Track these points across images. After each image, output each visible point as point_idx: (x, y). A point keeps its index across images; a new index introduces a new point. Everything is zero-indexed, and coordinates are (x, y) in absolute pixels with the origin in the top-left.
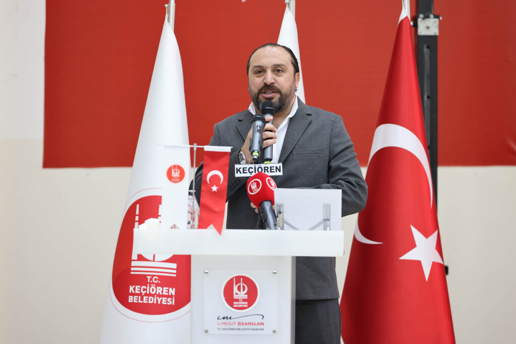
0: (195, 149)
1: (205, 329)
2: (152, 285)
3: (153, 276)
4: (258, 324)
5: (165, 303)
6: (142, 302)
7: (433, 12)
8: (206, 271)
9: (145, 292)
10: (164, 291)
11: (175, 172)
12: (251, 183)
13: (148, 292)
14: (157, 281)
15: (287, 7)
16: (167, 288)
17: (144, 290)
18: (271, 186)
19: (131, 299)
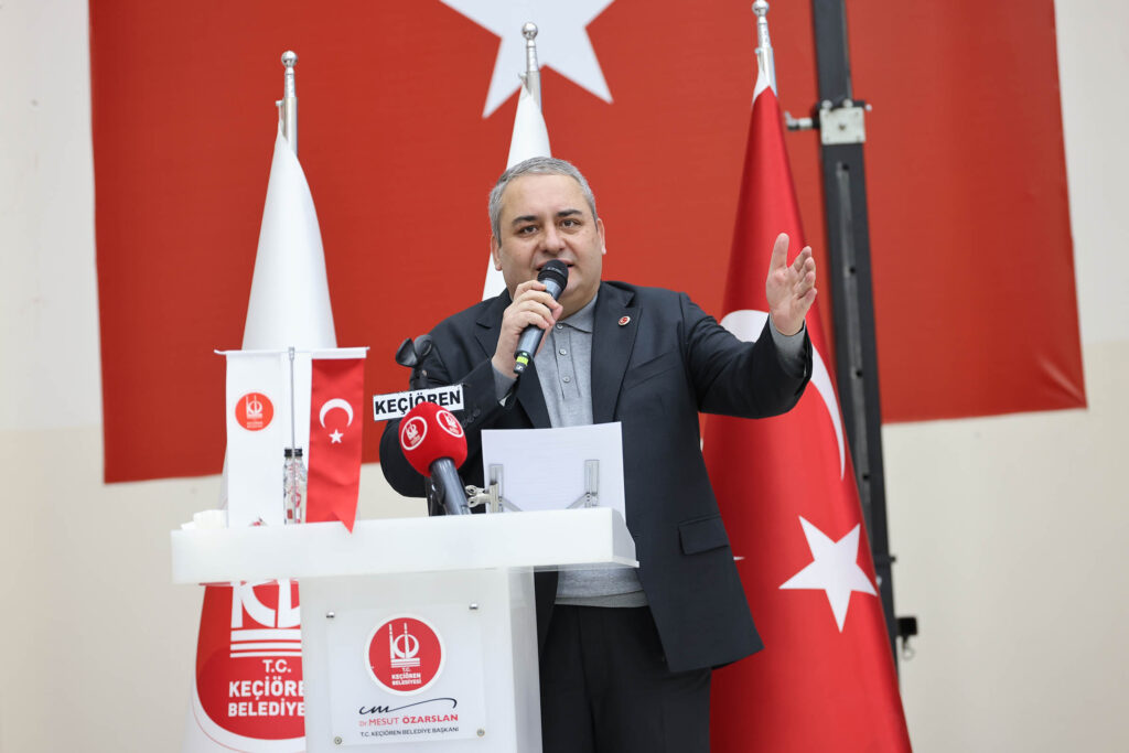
1: (336, 733)
2: (275, 678)
3: (275, 659)
4: (446, 718)
6: (255, 714)
7: (850, 94)
8: (331, 614)
9: (261, 693)
10: (300, 689)
11: (253, 408)
12: (405, 426)
13: (267, 694)
14: (285, 669)
15: (524, 86)
17: (259, 688)
18: (448, 427)
19: (232, 710)
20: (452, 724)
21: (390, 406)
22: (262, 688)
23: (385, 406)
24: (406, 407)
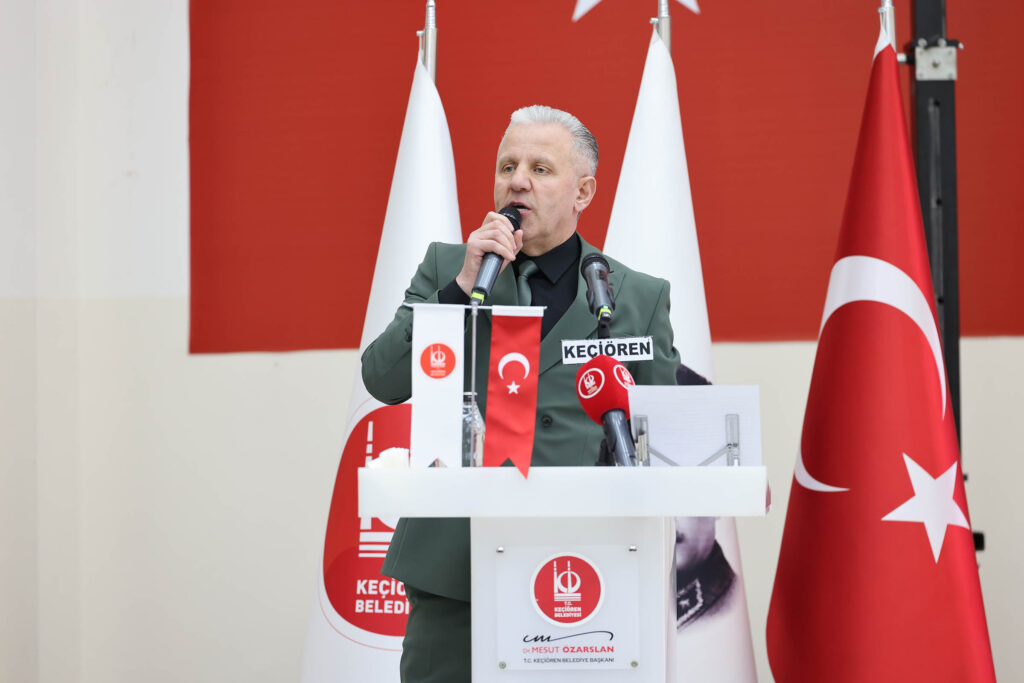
1: (502, 659)
4: (603, 649)
6: (381, 611)
7: (944, 35)
8: (500, 549)
9: (387, 592)
11: (436, 357)
12: (583, 376)
13: (393, 593)
15: (655, 31)
17: (385, 587)
18: (623, 381)
19: (360, 606)
20: (609, 655)
22: (389, 588)
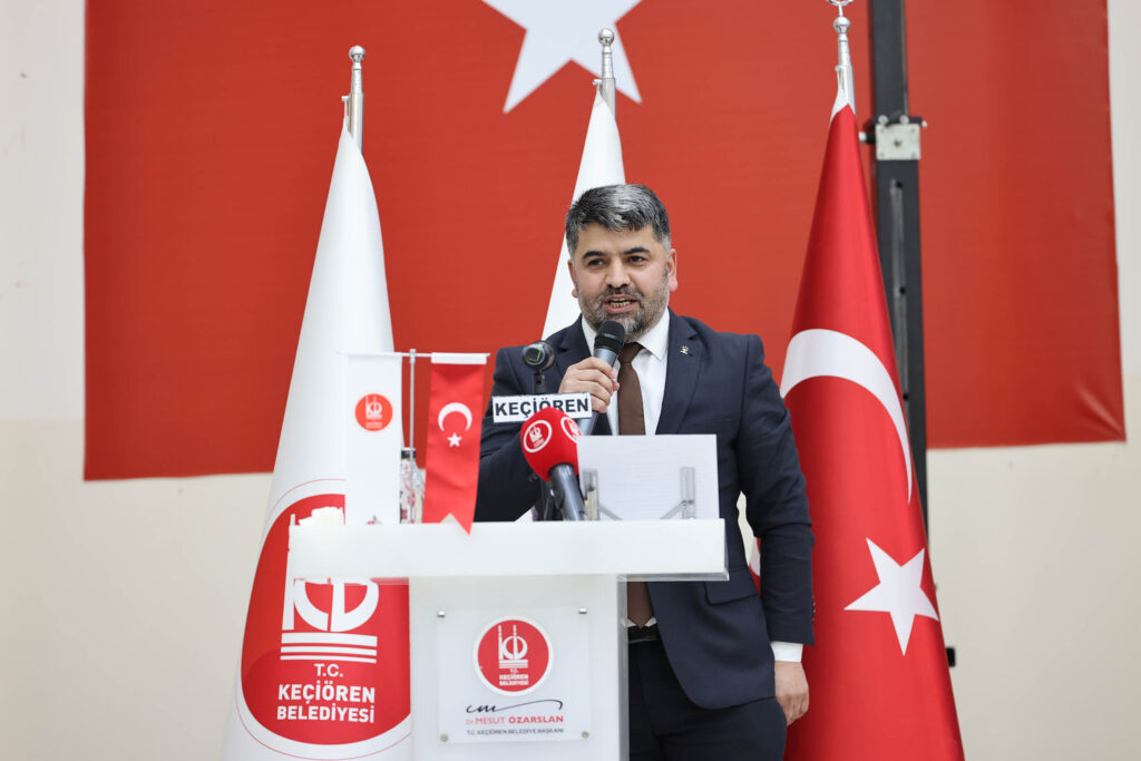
0: (413, 361)
1: (442, 732)
2: (326, 682)
3: (328, 663)
4: (552, 719)
5: (356, 720)
6: (305, 718)
7: (906, 111)
8: (442, 613)
9: (312, 696)
10: (353, 694)
11: (372, 408)
12: (529, 429)
13: (318, 698)
14: (337, 673)
15: (598, 93)
16: (359, 688)
17: (310, 692)
18: (571, 433)
19: (281, 713)
20: (558, 725)
21: (511, 408)
22: (313, 692)
23: (506, 408)
24: (530, 411)
